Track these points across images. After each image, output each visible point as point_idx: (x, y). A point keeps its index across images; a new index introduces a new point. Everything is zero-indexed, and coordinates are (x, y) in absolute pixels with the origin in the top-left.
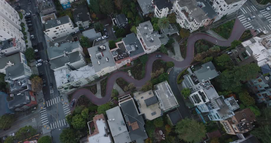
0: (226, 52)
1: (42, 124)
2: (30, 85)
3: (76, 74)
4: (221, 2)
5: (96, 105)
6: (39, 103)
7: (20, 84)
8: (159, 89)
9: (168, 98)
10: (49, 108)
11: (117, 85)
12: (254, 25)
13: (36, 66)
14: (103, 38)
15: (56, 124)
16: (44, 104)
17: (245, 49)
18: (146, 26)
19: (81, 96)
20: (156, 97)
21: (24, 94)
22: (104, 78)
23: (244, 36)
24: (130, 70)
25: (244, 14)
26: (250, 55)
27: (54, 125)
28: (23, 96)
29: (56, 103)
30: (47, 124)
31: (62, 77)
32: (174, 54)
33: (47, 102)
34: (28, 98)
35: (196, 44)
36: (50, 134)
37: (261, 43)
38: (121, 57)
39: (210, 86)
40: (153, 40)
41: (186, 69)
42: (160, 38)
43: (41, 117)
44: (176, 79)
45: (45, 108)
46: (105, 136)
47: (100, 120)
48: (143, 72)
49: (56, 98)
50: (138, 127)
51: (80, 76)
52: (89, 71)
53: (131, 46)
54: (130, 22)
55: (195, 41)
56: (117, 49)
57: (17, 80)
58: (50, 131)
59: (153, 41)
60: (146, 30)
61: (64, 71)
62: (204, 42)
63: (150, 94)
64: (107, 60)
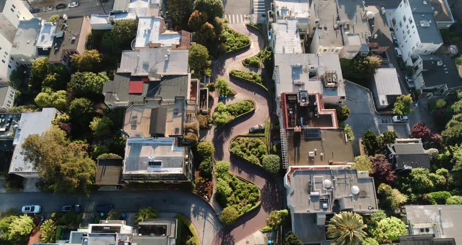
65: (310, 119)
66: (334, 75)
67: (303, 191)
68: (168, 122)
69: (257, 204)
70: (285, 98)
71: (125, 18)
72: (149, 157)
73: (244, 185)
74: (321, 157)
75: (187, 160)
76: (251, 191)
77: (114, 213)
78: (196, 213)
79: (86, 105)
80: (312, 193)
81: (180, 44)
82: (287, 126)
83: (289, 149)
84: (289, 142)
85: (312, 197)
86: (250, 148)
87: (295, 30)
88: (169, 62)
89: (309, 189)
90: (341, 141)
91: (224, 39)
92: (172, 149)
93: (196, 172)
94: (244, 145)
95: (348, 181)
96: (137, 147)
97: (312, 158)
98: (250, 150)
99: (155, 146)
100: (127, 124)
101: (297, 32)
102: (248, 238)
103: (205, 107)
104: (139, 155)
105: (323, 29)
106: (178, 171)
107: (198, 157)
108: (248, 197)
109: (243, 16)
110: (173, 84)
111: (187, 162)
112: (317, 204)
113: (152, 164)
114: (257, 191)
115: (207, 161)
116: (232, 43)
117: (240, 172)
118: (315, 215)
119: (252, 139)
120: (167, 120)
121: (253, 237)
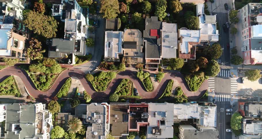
33: (229, 101)
46: (183, 37)
47: (184, 53)
56: (141, 123)
58: (231, 70)
61: (206, 123)
65: (135, 118)
66: (159, 134)
67: (96, 110)
68: (132, 50)
69: (96, 90)
70: (146, 106)
71: (200, 22)
72: (112, 42)
73: (106, 84)
74: (114, 121)
75: (111, 59)
76: (102, 88)
77: (93, 29)
78: (93, 63)
79: (147, 9)
80: (95, 114)
81: (182, 53)
82: (131, 106)
83: (119, 106)
84: (123, 106)
85: (93, 113)
86: (125, 88)
87: (193, 117)
88: (169, 48)
89: (97, 113)
90: (122, 131)
91: (192, 77)
92: (116, 52)
93: (113, 63)
94: (127, 85)
95: (100, 131)
96: (118, 36)
97: (114, 117)
98: (124, 88)
99: (118, 44)
100: (131, 31)
101: (192, 117)
102: (81, 85)
103: (148, 67)
104: (114, 38)
105: (195, 133)
106: (106, 55)
107: (117, 64)
108: (100, 86)
109: (213, 88)
110: (155, 51)
111: (110, 59)
112: (90, 116)
113: (109, 44)
114: (102, 90)
115: (115, 68)
116: (192, 81)
117: (113, 83)
118: (86, 114)
119: (131, 89)
120: (132, 49)
121: (82, 87)
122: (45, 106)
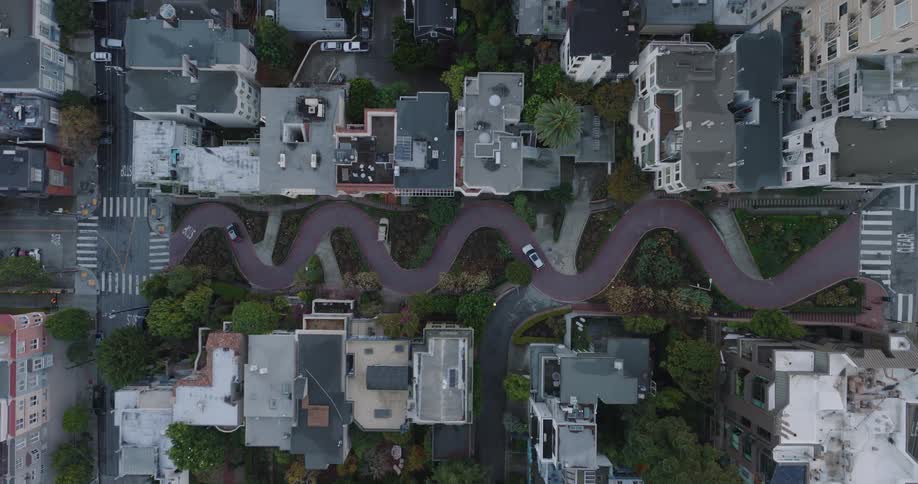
0: (724, 329)
1: (78, 262)
2: (54, 128)
3: (200, 165)
4: (822, 144)
5: (245, 282)
6: (79, 193)
7: (20, 115)
8: (431, 353)
9: (444, 391)
10: (109, 223)
11: (330, 246)
12: (897, 273)
13: (90, 58)
14: (346, 47)
15: (117, 279)
16: (95, 201)
17: (772, 377)
18: (502, 91)
19: (212, 230)
20: (410, 370)
21: (26, 161)
22: (299, 206)
23: (831, 299)
24: (389, 218)
25: (897, 213)
26: (772, 405)
27: (110, 280)
28: (21, 163)
29: (132, 215)
30: (93, 269)
31: (156, 150)
32: (556, 239)
33: (105, 199)
34: (37, 175)
35: (646, 243)
36: (95, 301)
37: (850, 379)
38: (363, 175)
39: (588, 423)
40: (498, 161)
41: (565, 308)
42: (528, 162)
43: (79, 242)
44: (516, 324)
45: (96, 218)
46: (227, 400)
47: (226, 349)
48: (425, 250)
49: (135, 200)
50: (326, 423)
51: (214, 178)
52: (245, 171)
53: (415, 143)
54: (463, 28)
55: (651, 225)
56: (361, 135)
57: (12, 96)
58: (95, 293)
59: (498, 166)
60: (492, 107)
61: (167, 131)
62: (679, 246)
63: (399, 349)
64: (314, 164)
67: (494, 175)
81: (234, 350)
118: (525, 161)
122: (657, 183)
